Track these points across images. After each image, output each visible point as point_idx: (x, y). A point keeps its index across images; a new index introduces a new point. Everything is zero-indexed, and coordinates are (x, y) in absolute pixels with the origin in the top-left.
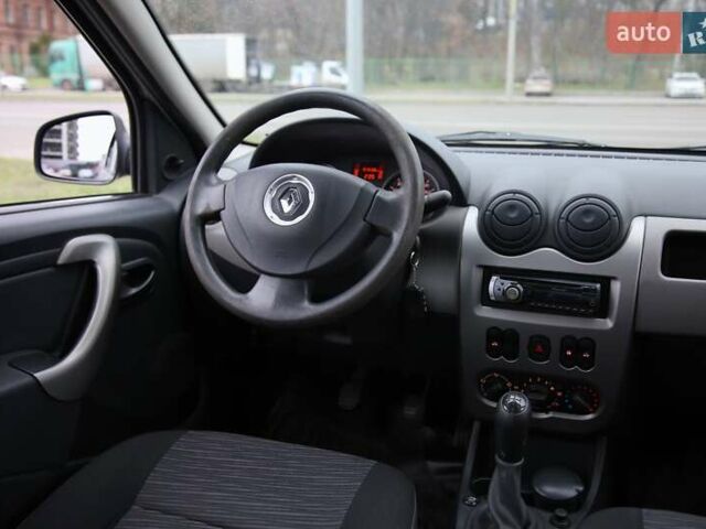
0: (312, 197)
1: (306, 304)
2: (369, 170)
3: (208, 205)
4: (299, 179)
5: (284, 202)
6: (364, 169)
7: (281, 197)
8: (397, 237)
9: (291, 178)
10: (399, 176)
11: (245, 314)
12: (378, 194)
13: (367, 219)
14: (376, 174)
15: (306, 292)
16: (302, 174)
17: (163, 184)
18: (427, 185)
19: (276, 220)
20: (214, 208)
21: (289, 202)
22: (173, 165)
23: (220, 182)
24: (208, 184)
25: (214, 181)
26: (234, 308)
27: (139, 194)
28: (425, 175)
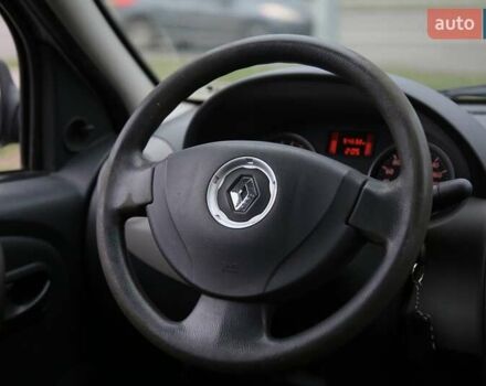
0: (273, 189)
1: (265, 339)
2: (352, 142)
3: (130, 196)
4: (255, 163)
5: (235, 196)
6: (345, 141)
7: (231, 189)
8: (393, 247)
9: (245, 162)
10: (395, 151)
11: (179, 351)
12: (366, 186)
13: (350, 221)
14: (362, 148)
15: (264, 322)
16: (261, 156)
17: (65, 158)
18: (435, 165)
19: (224, 221)
20: (138, 200)
21: (242, 196)
22: (78, 132)
23: (147, 163)
24: (130, 166)
25: (138, 162)
26: (163, 342)
27: (31, 172)
28: (431, 150)
